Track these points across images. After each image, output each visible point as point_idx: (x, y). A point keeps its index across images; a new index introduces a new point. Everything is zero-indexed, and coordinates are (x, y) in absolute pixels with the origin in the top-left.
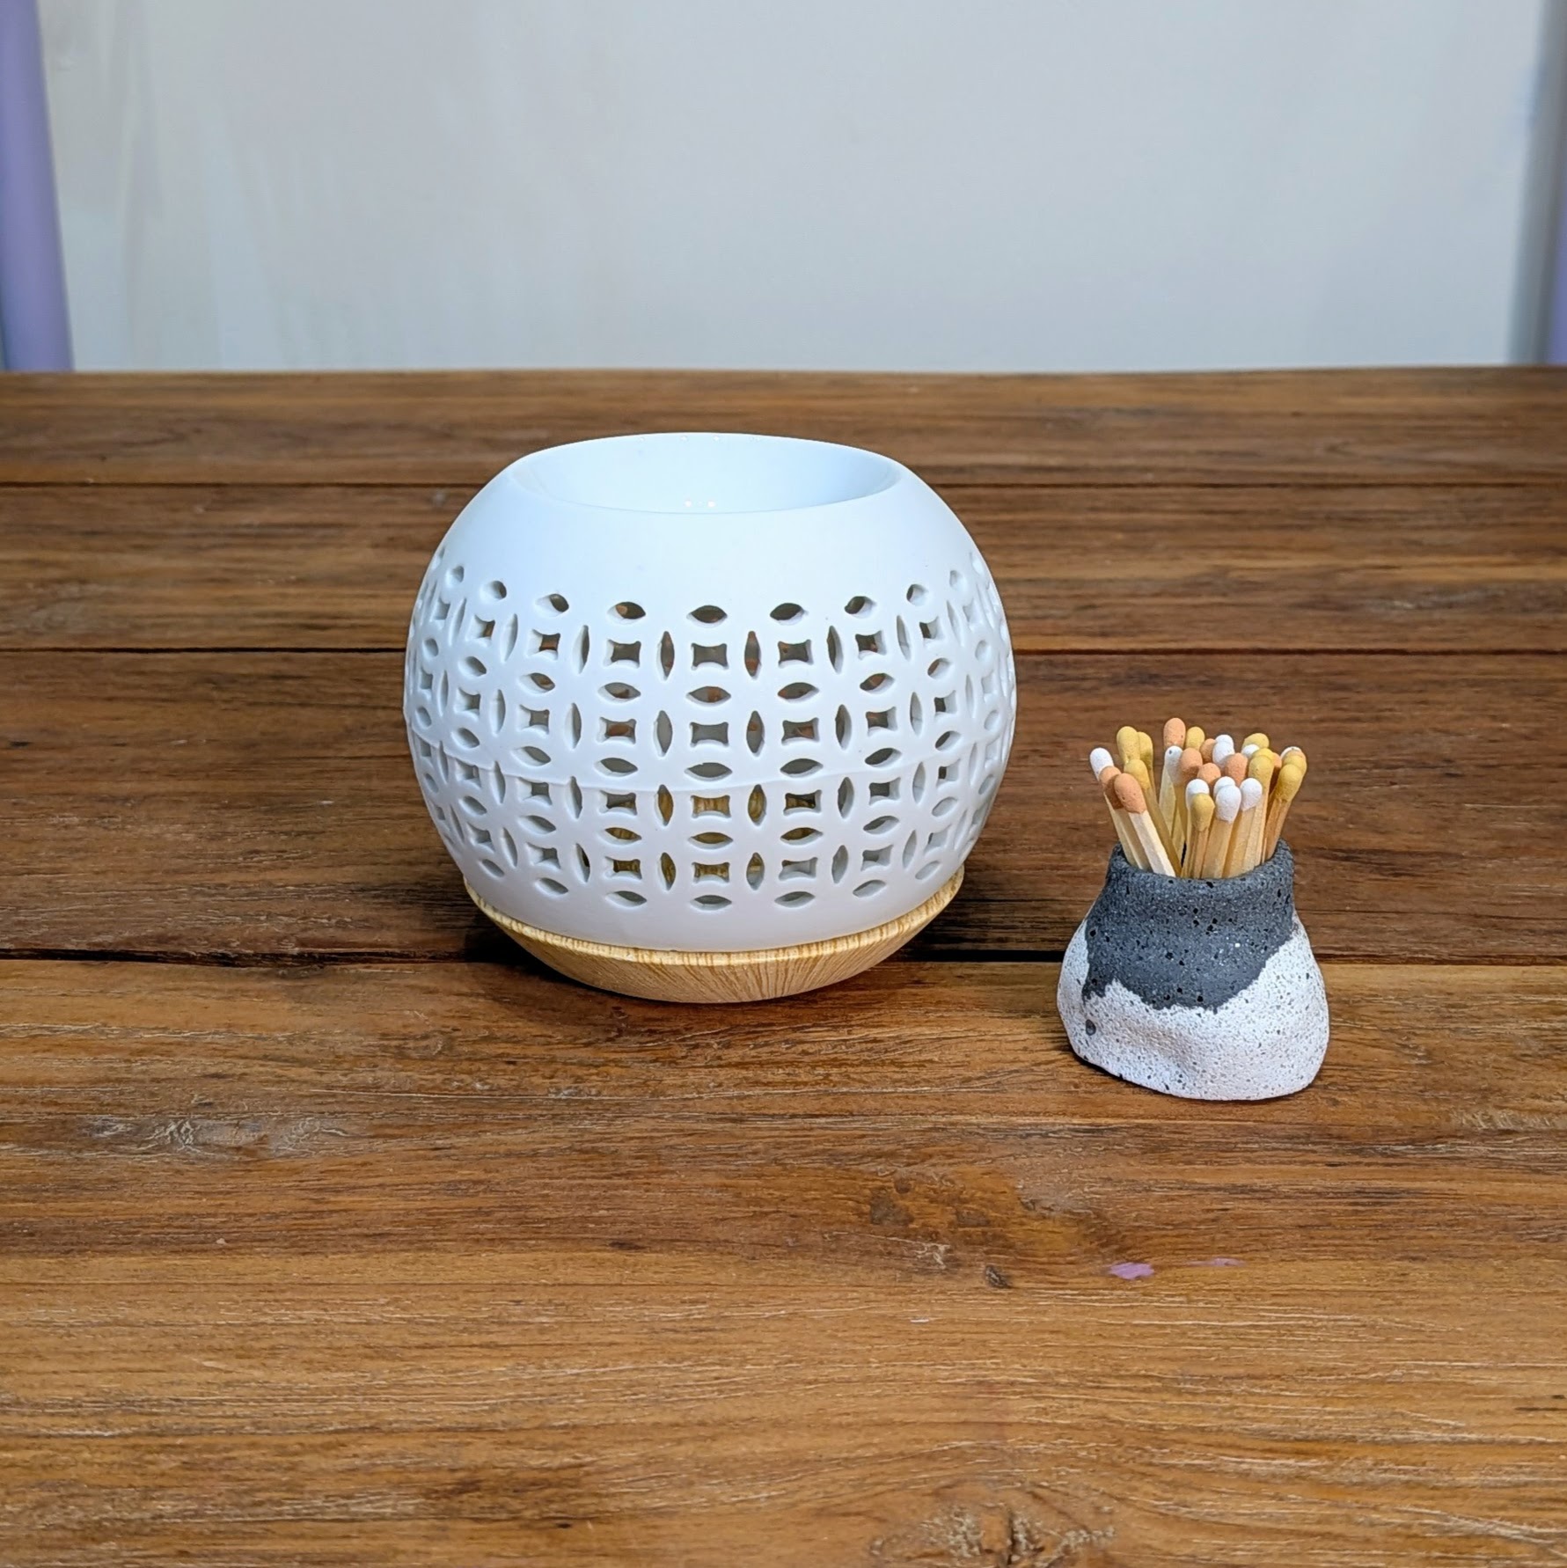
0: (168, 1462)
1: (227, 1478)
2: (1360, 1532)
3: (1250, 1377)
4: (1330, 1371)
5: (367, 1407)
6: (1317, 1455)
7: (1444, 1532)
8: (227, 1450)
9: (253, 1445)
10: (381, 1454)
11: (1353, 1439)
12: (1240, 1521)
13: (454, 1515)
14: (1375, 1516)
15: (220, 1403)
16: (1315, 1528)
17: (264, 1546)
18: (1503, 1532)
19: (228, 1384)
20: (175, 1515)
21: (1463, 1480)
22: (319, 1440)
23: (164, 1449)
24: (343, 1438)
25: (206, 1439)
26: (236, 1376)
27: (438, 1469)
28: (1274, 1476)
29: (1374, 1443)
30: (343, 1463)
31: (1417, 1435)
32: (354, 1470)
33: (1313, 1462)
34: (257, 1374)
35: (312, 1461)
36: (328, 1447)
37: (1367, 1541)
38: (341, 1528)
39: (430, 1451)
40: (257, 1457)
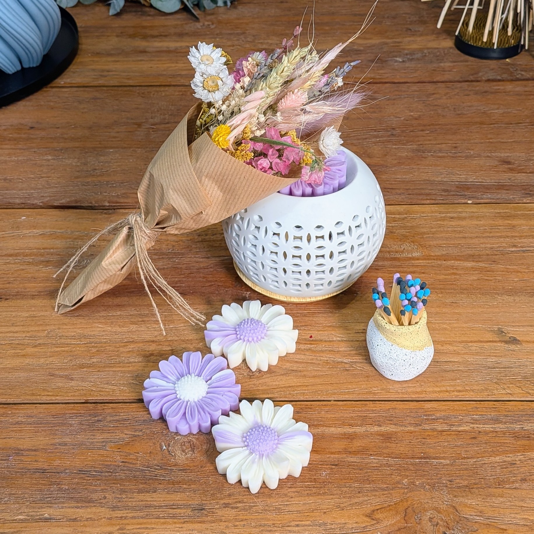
0: (94, 350)
1: (106, 354)
2: (318, 362)
3: (305, 325)
4: (321, 324)
5: (131, 336)
6: (314, 344)
7: (334, 361)
8: (105, 347)
9: (110, 346)
10: (134, 348)
11: (322, 340)
12: (296, 360)
13: (148, 361)
14: (322, 358)
15: (103, 336)
16: (310, 361)
17: (114, 369)
18: (345, 361)
19: (104, 331)
20: (97, 362)
21: (340, 349)
22: (123, 344)
23: (93, 347)
24: (127, 344)
25: (101, 345)
26: (105, 329)
27: (146, 351)
28: (305, 349)
29: (326, 341)
30: (127, 350)
31: (335, 339)
32: (130, 351)
33: (313, 346)
34: (110, 328)
35: (122, 349)
36: (125, 346)
37: (319, 364)
38: (128, 365)
39: (144, 347)
40: (111, 349)
